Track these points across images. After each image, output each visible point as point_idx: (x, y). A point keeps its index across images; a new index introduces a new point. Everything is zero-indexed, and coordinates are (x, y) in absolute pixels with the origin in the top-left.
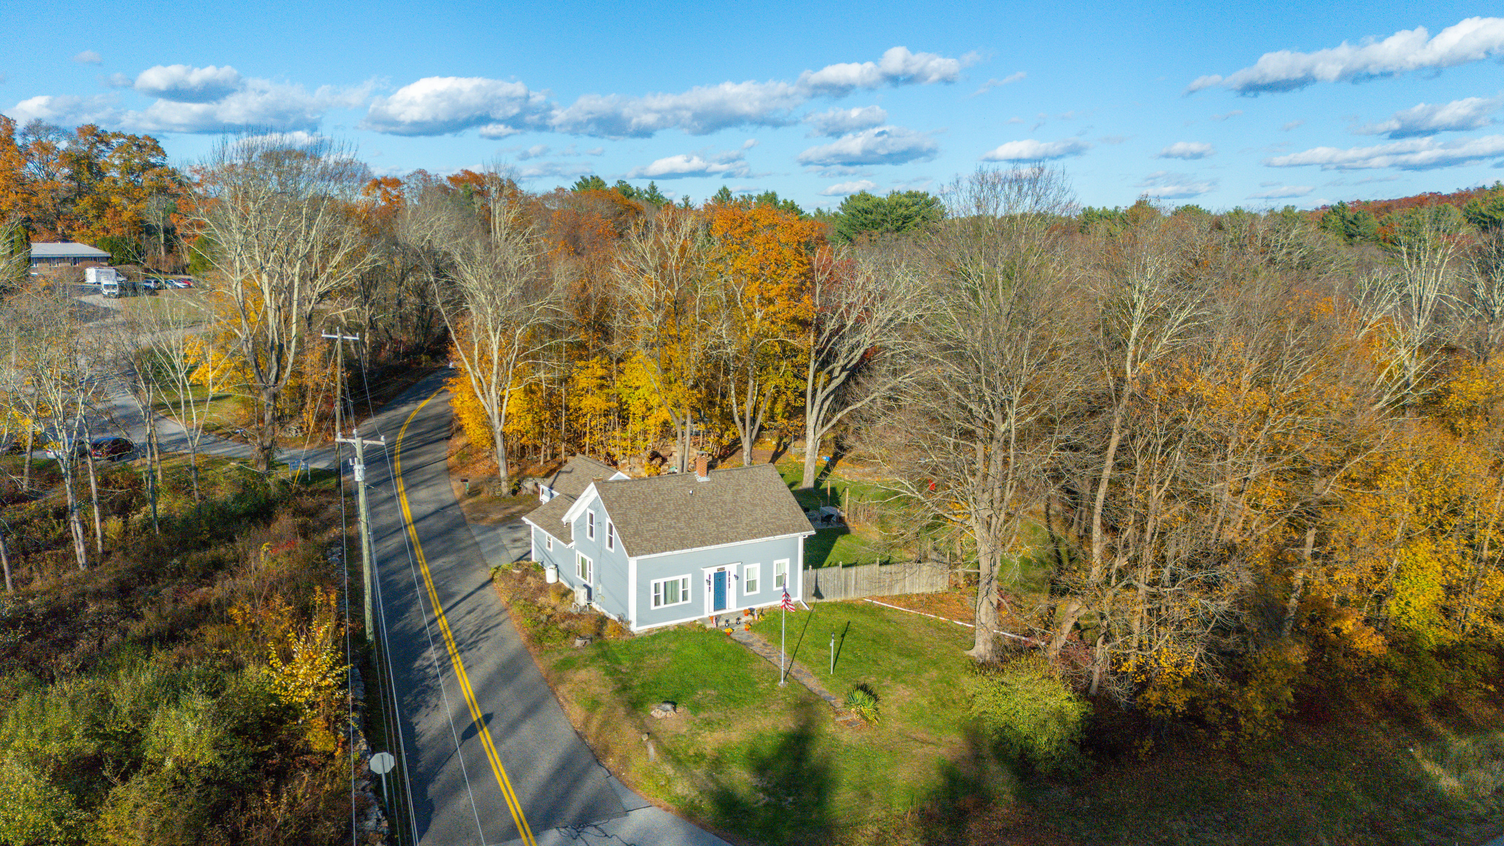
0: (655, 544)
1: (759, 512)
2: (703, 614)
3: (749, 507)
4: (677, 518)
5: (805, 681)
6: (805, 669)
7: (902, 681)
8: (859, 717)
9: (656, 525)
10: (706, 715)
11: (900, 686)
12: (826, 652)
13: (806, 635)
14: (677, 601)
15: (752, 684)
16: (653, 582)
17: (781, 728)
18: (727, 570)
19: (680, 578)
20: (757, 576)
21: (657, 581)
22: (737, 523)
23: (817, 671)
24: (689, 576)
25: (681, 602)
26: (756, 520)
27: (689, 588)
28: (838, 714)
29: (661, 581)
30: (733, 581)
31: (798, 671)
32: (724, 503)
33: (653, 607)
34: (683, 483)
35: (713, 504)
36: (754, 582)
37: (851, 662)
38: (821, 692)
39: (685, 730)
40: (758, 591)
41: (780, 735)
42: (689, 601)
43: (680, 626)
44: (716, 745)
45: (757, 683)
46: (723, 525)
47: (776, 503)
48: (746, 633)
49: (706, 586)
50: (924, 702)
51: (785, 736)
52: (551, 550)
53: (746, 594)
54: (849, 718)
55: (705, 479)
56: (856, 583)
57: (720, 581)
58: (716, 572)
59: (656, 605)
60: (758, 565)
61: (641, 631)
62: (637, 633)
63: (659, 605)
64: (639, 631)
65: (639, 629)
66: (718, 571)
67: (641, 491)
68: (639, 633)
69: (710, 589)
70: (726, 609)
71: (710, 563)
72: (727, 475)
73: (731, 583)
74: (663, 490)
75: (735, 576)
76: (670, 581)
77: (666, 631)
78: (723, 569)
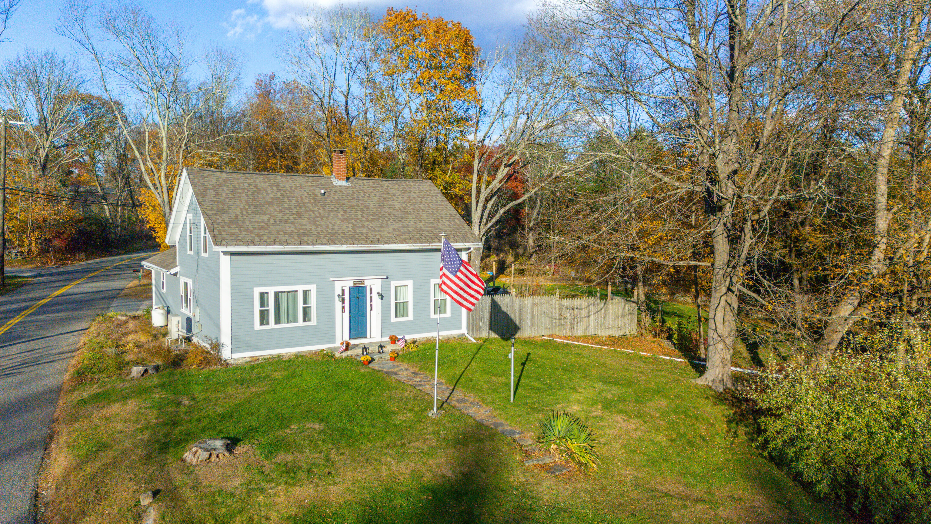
0: (259, 236)
1: (411, 220)
2: (334, 341)
3: (400, 214)
4: (299, 215)
5: (472, 411)
6: (471, 398)
7: (619, 412)
8: (564, 457)
9: (266, 218)
10: (290, 457)
11: (619, 418)
12: (502, 380)
13: (472, 363)
14: (295, 320)
15: (386, 415)
16: (257, 292)
17: (428, 477)
18: (367, 283)
19: (300, 289)
20: (408, 296)
21: (263, 290)
22: (381, 226)
23: (490, 399)
24: (313, 288)
25: (300, 322)
26: (407, 226)
27: (313, 302)
28: (528, 454)
29: (271, 290)
30: (376, 298)
31: (460, 401)
32: (367, 207)
33: (257, 326)
34: (314, 184)
35: (352, 206)
36: (405, 303)
37: (539, 389)
38: (497, 425)
39: (237, 483)
40: (410, 317)
41: (425, 489)
42: (314, 321)
43: (298, 356)
44: (293, 511)
45: (394, 413)
46: (363, 226)
47: (433, 214)
48: (391, 363)
49: (338, 305)
50: (662, 439)
51: (434, 491)
52: (164, 291)
53: (393, 319)
54: (548, 461)
55: (344, 183)
56: (533, 317)
57: (358, 298)
58: (352, 285)
59: (262, 323)
60: (410, 283)
61: (238, 359)
62: (233, 362)
63: (268, 323)
64: (235, 359)
65: (235, 356)
66: (354, 284)
67: (253, 184)
68: (236, 362)
69: (343, 308)
70: (366, 337)
71: (343, 274)
72: (374, 183)
73: (373, 303)
74: (285, 186)
75: (378, 293)
76: (284, 292)
77: (277, 361)
78: (362, 282)
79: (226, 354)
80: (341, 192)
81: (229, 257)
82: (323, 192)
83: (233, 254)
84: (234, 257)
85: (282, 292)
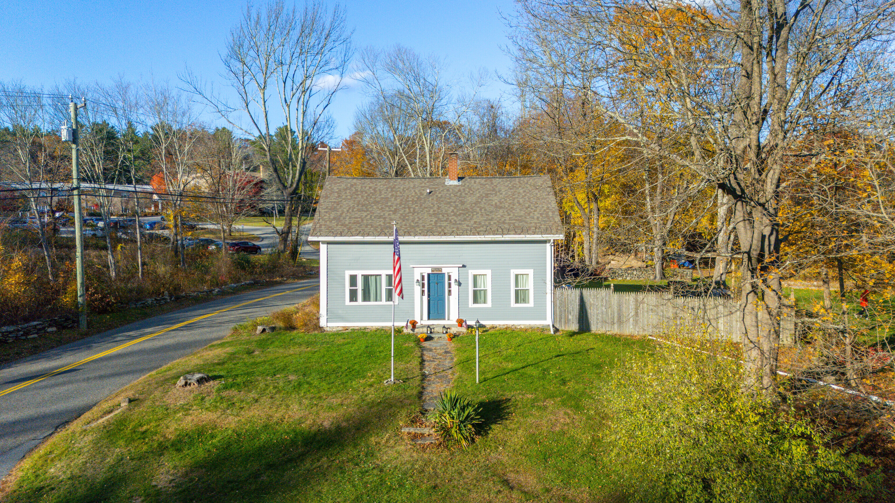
0: (349, 229)
4: (396, 211)
9: (365, 214)
14: (380, 300)
16: (348, 274)
18: (445, 271)
19: (384, 273)
20: (487, 284)
21: (353, 273)
25: (384, 302)
29: (359, 273)
30: (454, 284)
32: (463, 203)
33: (347, 302)
36: (484, 291)
40: (489, 304)
42: (396, 302)
43: (379, 330)
47: (528, 207)
48: (444, 343)
49: (418, 288)
53: (471, 305)
55: (455, 183)
57: (438, 284)
58: (430, 272)
59: (351, 300)
60: (488, 272)
61: (333, 327)
62: (328, 329)
63: (356, 301)
64: (330, 327)
65: (330, 324)
66: (432, 271)
67: (373, 188)
68: (331, 330)
69: (423, 292)
70: (445, 319)
71: (422, 262)
72: (485, 181)
73: (452, 289)
74: (399, 188)
75: (456, 280)
76: (373, 275)
77: (363, 332)
78: (440, 269)
79: (323, 323)
80: (448, 190)
81: (326, 245)
82: (428, 191)
83: (328, 243)
84: (329, 246)
85: (371, 275)
